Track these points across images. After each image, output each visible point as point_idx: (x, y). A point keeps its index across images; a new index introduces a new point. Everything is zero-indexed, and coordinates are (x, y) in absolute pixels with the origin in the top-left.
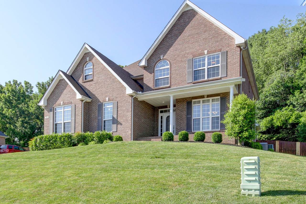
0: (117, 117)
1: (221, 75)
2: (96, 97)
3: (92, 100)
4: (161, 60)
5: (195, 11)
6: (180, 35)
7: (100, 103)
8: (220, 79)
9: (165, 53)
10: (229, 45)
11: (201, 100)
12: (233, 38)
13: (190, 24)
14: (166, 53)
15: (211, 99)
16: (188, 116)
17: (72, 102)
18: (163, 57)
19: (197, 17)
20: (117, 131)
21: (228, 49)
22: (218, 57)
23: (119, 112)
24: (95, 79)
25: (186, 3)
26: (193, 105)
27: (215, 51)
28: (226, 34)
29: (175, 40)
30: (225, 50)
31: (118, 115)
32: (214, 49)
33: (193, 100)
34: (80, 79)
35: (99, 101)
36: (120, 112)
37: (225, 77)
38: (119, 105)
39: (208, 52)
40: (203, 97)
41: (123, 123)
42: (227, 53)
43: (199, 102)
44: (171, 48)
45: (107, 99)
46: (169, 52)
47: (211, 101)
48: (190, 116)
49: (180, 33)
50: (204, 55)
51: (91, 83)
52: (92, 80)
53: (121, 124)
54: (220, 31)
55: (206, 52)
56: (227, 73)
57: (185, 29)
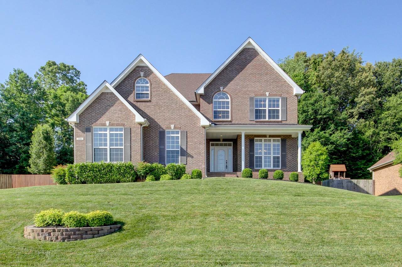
0: (187, 148)
1: (281, 118)
2: (156, 122)
3: (150, 125)
4: (220, 91)
5: (256, 51)
6: (242, 71)
7: (161, 130)
8: (281, 122)
9: (225, 85)
10: (288, 93)
11: (263, 139)
12: (291, 87)
13: (251, 63)
14: (227, 85)
15: (272, 139)
16: (251, 153)
17: (124, 124)
18: (223, 89)
19: (258, 57)
20: (187, 164)
21: (287, 96)
22: (278, 101)
23: (188, 144)
24: (154, 100)
25: (249, 41)
26: (255, 143)
27: (276, 95)
28: (285, 81)
29: (237, 74)
30: (285, 95)
31: (188, 146)
32: (275, 93)
33: (255, 138)
34: (130, 96)
35: (160, 127)
36: (191, 143)
37: (285, 121)
38: (188, 135)
39: (270, 95)
40: (265, 136)
41: (195, 156)
42: (287, 99)
43: (261, 141)
44: (231, 82)
45: (172, 126)
46: (229, 85)
47: (272, 141)
48: (252, 153)
49: (242, 69)
50: (266, 96)
51: (148, 104)
52: (150, 101)
53: (192, 157)
54: (280, 78)
55: (267, 94)
56: (287, 117)
57: (246, 66)
